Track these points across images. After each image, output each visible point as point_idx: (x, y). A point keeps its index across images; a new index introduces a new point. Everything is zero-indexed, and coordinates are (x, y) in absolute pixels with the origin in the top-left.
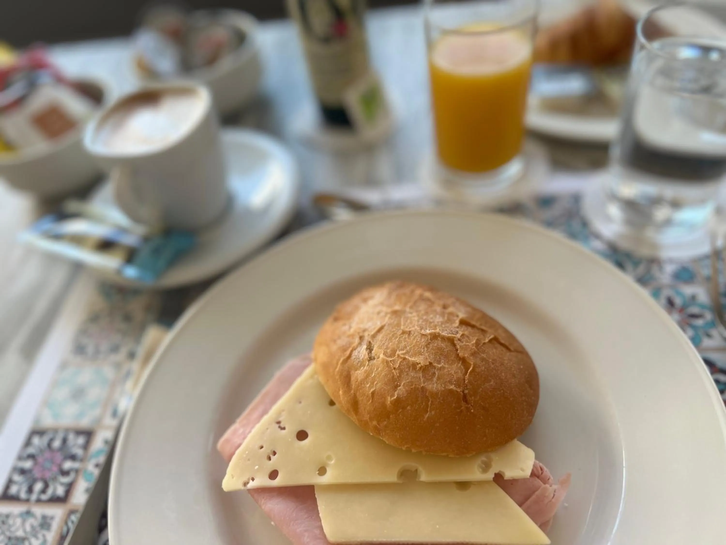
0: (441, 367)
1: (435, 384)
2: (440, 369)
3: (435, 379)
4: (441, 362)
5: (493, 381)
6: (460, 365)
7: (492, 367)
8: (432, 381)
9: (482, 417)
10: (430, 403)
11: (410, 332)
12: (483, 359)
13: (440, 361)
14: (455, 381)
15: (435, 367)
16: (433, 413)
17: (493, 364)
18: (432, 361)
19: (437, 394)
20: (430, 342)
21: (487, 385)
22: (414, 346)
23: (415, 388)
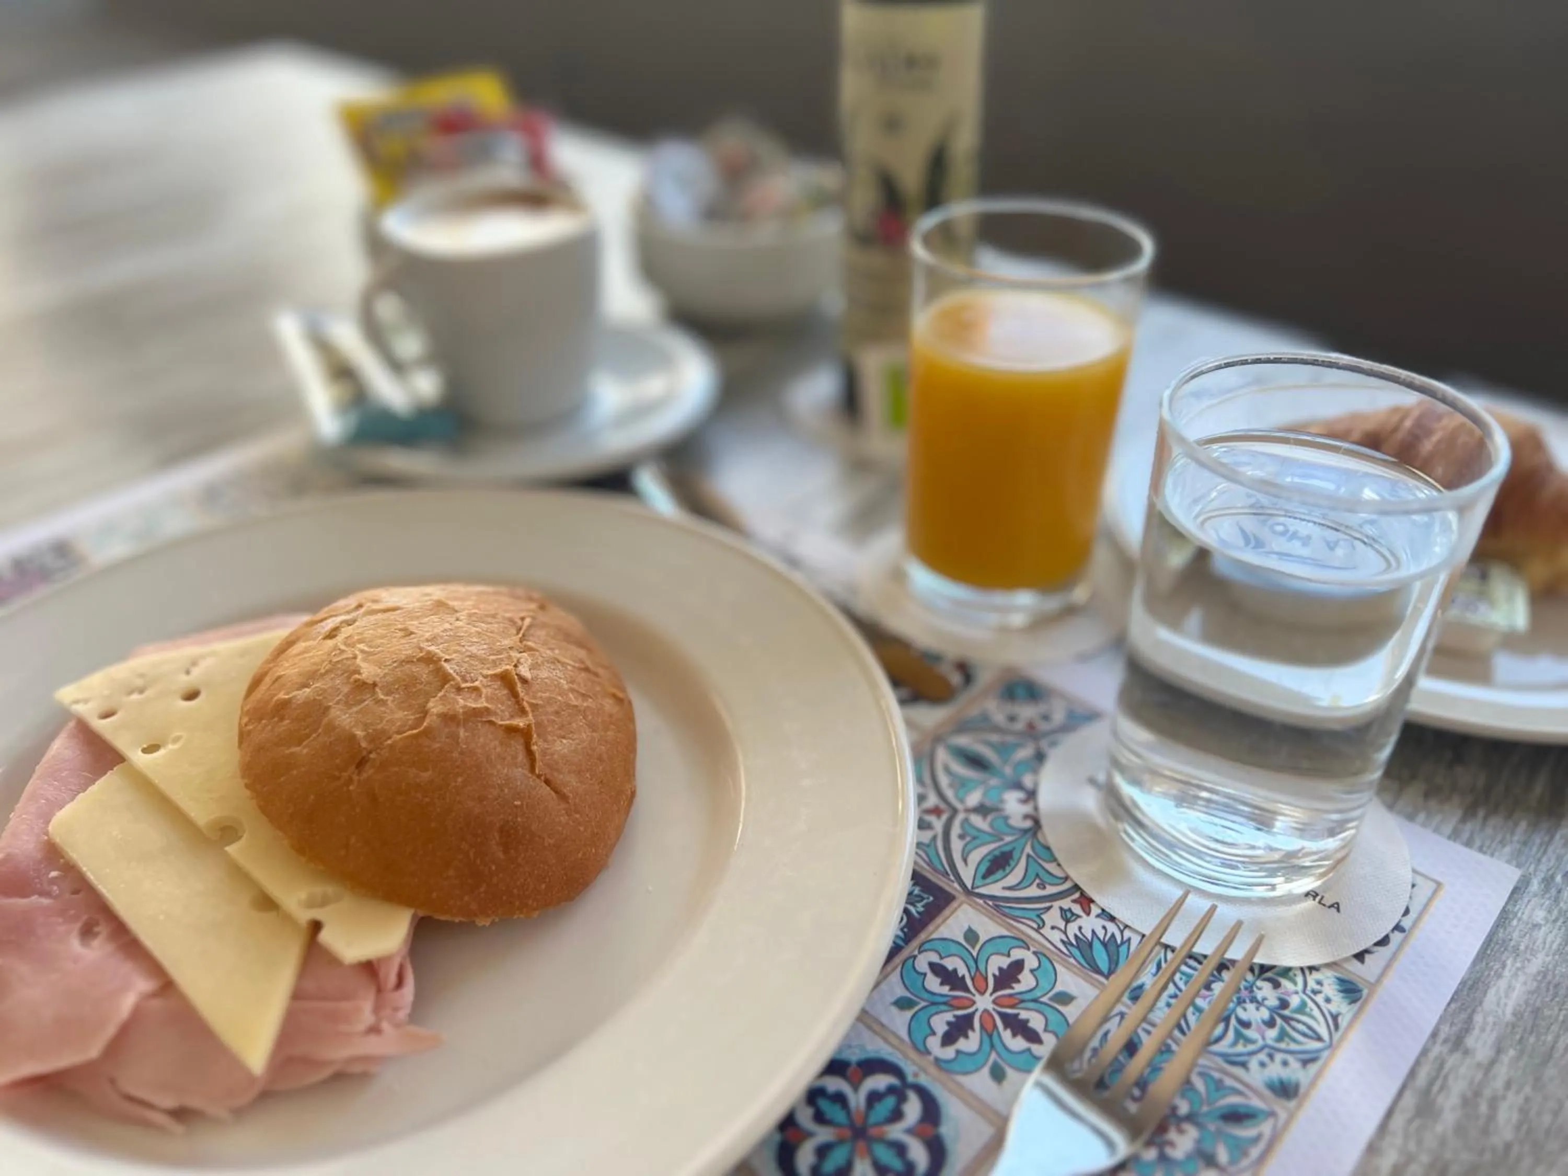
0: (382, 700)
1: (347, 715)
2: (379, 702)
3: (355, 709)
4: (393, 695)
5: (430, 773)
6: (413, 717)
7: (454, 755)
8: (350, 708)
9: (358, 810)
10: (314, 735)
11: (412, 633)
12: (454, 737)
13: (393, 693)
14: (374, 730)
15: (374, 693)
16: (305, 751)
17: (462, 753)
18: (380, 685)
19: (334, 728)
20: (412, 662)
21: (412, 772)
22: (389, 652)
23: (320, 700)
